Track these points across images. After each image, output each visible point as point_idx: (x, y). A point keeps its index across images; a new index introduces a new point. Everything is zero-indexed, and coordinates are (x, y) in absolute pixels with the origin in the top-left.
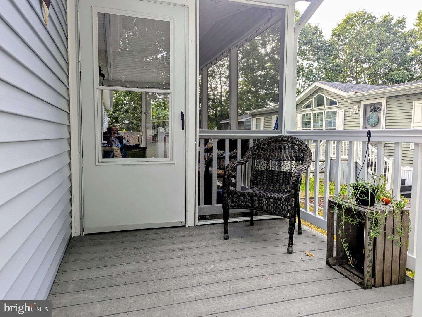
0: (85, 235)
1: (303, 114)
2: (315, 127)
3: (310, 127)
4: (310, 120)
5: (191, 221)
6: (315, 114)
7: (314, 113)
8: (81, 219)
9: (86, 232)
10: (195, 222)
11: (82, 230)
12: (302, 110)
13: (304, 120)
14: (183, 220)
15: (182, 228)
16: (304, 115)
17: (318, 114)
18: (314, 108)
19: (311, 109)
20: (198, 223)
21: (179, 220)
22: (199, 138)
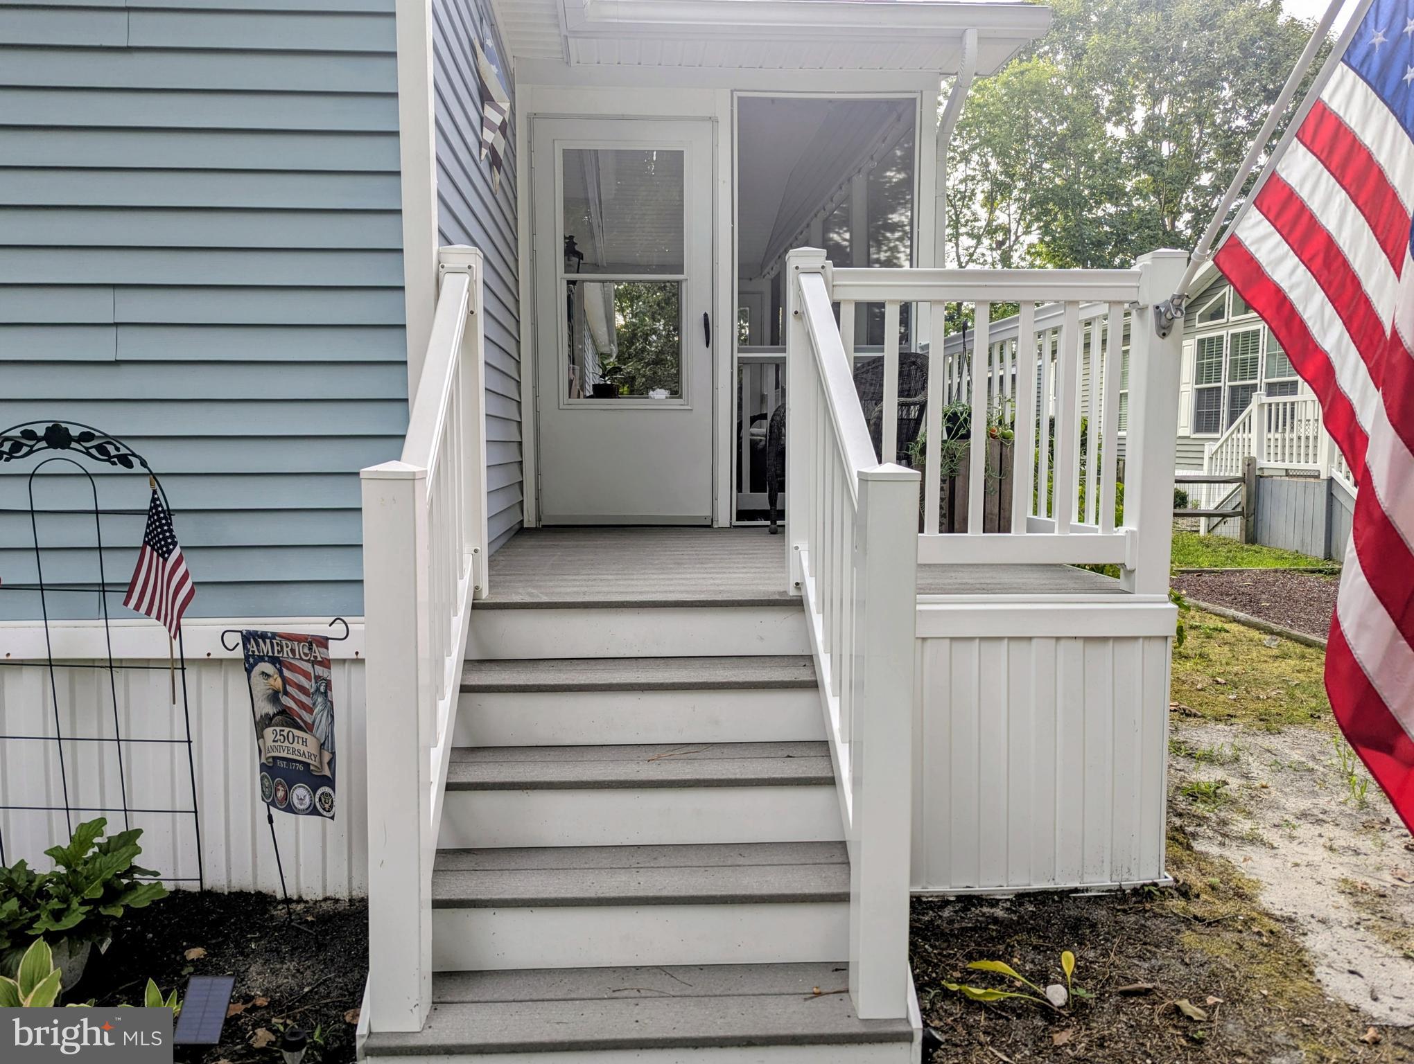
0: (543, 526)
1: (1198, 340)
2: (1236, 380)
3: (1220, 381)
4: (1222, 357)
5: (724, 517)
6: (1234, 336)
7: (1232, 335)
8: (537, 499)
9: (544, 523)
10: (731, 519)
11: (539, 519)
12: (1198, 325)
13: (1203, 359)
14: (708, 513)
15: (708, 529)
16: (1201, 342)
17: (1245, 335)
18: (1232, 319)
19: (1224, 320)
20: (735, 523)
21: (701, 511)
22: (739, 363)
